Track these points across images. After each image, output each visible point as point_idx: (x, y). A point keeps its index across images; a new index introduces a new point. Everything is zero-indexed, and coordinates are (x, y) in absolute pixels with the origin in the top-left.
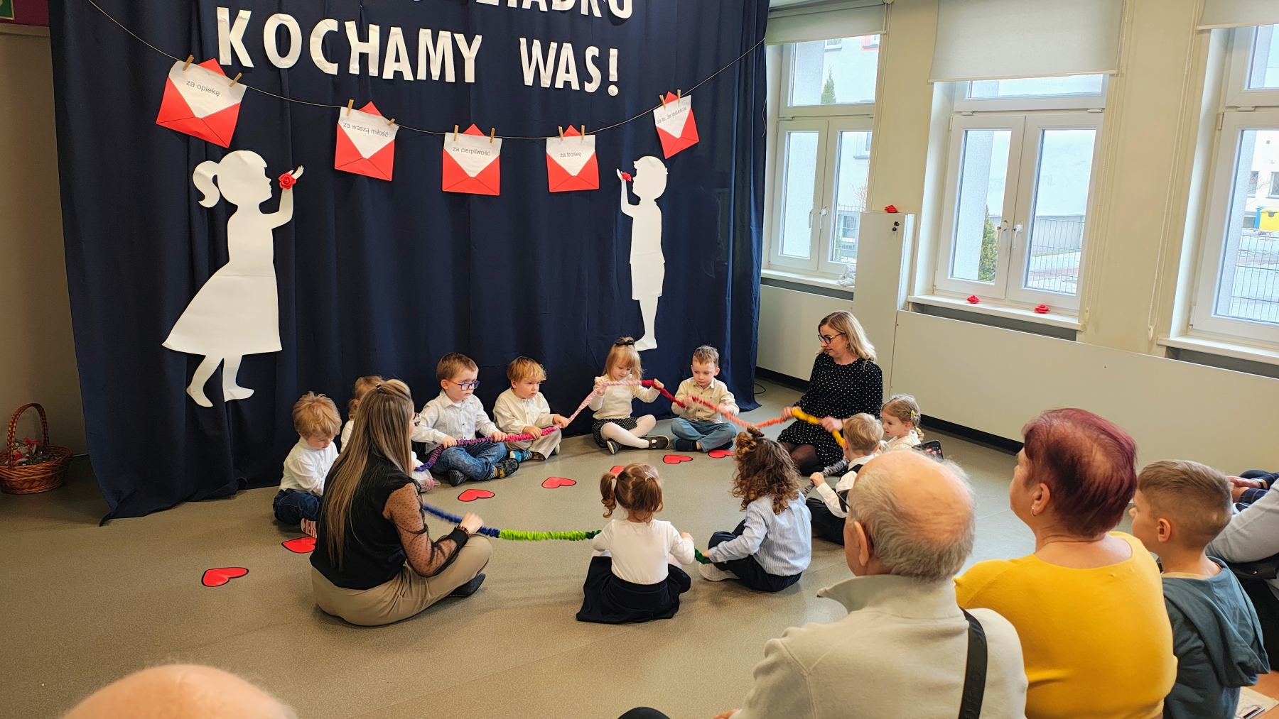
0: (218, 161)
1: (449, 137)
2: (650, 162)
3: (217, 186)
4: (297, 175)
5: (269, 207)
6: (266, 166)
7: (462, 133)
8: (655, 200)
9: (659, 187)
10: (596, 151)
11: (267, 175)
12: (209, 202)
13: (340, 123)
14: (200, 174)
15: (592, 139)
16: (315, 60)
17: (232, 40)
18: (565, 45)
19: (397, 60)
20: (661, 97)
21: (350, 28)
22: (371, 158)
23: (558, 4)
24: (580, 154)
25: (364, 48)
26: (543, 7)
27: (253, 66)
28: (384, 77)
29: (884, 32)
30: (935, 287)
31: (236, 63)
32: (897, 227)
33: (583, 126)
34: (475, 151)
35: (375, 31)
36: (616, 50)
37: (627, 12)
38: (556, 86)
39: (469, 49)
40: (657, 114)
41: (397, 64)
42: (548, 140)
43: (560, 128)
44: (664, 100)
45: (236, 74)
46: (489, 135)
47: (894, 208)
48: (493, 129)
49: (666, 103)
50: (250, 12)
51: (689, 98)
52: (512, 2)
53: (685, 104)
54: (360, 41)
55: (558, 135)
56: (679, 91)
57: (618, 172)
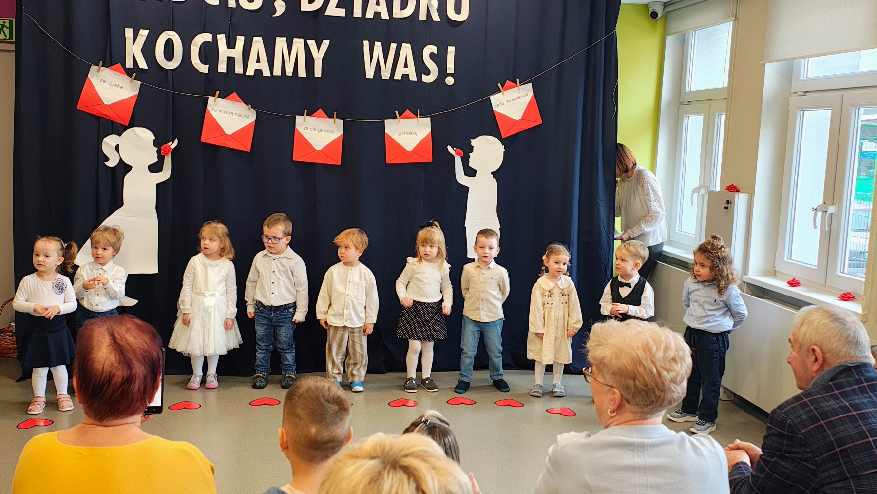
0: (120, 135)
1: (298, 119)
2: (487, 140)
3: (119, 152)
4: (173, 146)
5: (155, 168)
6: (154, 139)
7: (310, 115)
8: (492, 173)
9: (497, 161)
10: (431, 131)
11: (155, 145)
12: (112, 163)
13: (209, 108)
14: (107, 144)
15: (428, 120)
16: (193, 62)
17: (134, 50)
18: (404, 44)
19: (258, 61)
20: (499, 85)
21: (220, 39)
22: (234, 134)
23: (398, 13)
24: (416, 133)
25: (231, 53)
26: (385, 16)
27: (147, 68)
28: (247, 74)
29: (734, 18)
30: (775, 269)
31: (136, 68)
32: (729, 206)
33: (419, 110)
34: (321, 130)
35: (241, 40)
36: (454, 47)
37: (463, 16)
38: (395, 79)
39: (319, 51)
40: (495, 99)
41: (258, 64)
42: (386, 121)
43: (396, 112)
44: (503, 87)
45: (135, 74)
46: (333, 117)
47: (735, 187)
48: (335, 112)
49: (505, 90)
50: (148, 31)
51: (530, 86)
52: (357, 12)
53: (526, 91)
54: (228, 48)
55: (395, 117)
56: (518, 80)
57: (450, 148)
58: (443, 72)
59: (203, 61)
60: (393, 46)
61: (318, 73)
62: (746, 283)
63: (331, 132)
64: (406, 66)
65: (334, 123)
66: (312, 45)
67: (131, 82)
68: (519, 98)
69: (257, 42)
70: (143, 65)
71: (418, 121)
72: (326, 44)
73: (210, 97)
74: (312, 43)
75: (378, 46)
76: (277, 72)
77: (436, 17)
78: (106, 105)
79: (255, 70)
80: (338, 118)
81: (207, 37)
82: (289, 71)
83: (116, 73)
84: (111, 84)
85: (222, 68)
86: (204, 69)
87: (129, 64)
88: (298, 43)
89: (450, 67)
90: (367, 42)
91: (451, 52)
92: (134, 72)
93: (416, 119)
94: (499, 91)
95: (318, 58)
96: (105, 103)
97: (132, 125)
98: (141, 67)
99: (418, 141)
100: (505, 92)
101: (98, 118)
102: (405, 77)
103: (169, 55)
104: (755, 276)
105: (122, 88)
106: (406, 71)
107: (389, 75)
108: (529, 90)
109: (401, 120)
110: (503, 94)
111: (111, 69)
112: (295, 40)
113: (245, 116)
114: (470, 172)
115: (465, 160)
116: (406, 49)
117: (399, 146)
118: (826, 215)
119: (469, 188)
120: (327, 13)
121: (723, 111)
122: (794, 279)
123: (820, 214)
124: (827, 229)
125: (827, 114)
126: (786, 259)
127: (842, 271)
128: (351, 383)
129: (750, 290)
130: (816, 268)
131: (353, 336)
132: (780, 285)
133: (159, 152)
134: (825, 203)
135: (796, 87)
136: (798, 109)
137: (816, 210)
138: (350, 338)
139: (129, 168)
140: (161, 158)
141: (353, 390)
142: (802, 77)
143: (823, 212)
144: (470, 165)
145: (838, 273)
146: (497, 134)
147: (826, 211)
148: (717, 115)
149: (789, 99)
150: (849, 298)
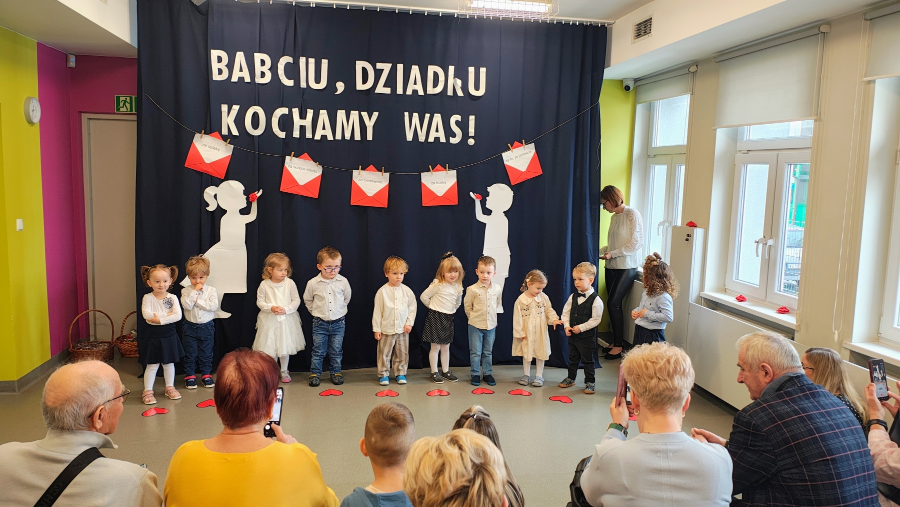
0: (218, 187)
1: (355, 173)
2: (500, 187)
3: (216, 200)
4: (258, 195)
5: (245, 211)
6: (244, 189)
7: (364, 170)
8: (504, 212)
9: (508, 203)
10: (457, 181)
11: (244, 194)
12: (211, 208)
13: (286, 165)
14: (208, 193)
15: (454, 172)
16: (274, 130)
17: (228, 120)
18: (435, 114)
19: (324, 128)
20: (509, 145)
21: (295, 112)
22: (305, 185)
23: (431, 90)
24: (445, 183)
25: (303, 122)
26: (421, 93)
27: (238, 134)
28: (315, 139)
29: (691, 92)
30: (725, 287)
31: (230, 134)
32: (689, 238)
33: (447, 165)
34: (373, 181)
35: (310, 113)
36: (474, 116)
37: (481, 92)
38: (429, 141)
39: (370, 120)
40: (506, 156)
41: (323, 131)
42: (422, 174)
43: (430, 166)
44: (512, 147)
45: (229, 140)
46: (381, 171)
47: (693, 223)
48: (383, 167)
49: (513, 149)
50: (239, 106)
51: (533, 145)
52: (400, 91)
53: (530, 149)
54: (300, 119)
55: (429, 171)
56: (523, 141)
57: (471, 194)
58: (466, 136)
59: (282, 129)
60: (428, 116)
61: (370, 137)
62: (703, 299)
63: (380, 182)
64: (437, 131)
65: (382, 175)
66: (365, 116)
67: (226, 146)
68: (524, 154)
69: (323, 114)
70: (235, 132)
71: (447, 173)
72: (376, 115)
73: (287, 157)
74: (365, 114)
75: (415, 117)
76: (339, 136)
77: (460, 93)
78: (207, 164)
79: (322, 135)
80: (385, 171)
81: (285, 111)
82: (348, 136)
83: (215, 138)
84: (210, 147)
85: (296, 134)
86: (282, 135)
87: (225, 132)
88: (354, 115)
89: (472, 131)
90: (407, 113)
91: (472, 120)
92: (228, 138)
93: (445, 172)
94: (508, 149)
95: (370, 126)
96: (206, 162)
97: (227, 178)
98: (233, 134)
99: (447, 189)
100: (513, 150)
101: (201, 174)
102: (437, 139)
103: (255, 124)
104: (710, 292)
105: (219, 150)
106: (437, 135)
107: (424, 139)
108: (532, 149)
109: (433, 173)
110: (512, 151)
111: (211, 136)
112: (352, 112)
113: (314, 171)
114: (487, 212)
115: (483, 203)
116: (438, 118)
117: (432, 193)
118: (766, 246)
119: (486, 224)
120: (376, 91)
121: (683, 163)
122: (741, 296)
123: (761, 245)
124: (767, 258)
125: (766, 167)
126: (734, 279)
127: (779, 290)
128: (397, 376)
129: (707, 303)
130: (758, 287)
131: (399, 341)
132: (729, 299)
133: (247, 199)
134: (764, 237)
135: (740, 146)
136: (742, 163)
137: (758, 242)
138: (397, 342)
139: (225, 212)
140: (249, 204)
141: (399, 382)
142: (745, 139)
143: (763, 244)
144: (487, 206)
145: (776, 291)
146: (508, 183)
147: (766, 244)
148: (677, 166)
149: (735, 156)
150: (785, 311)
